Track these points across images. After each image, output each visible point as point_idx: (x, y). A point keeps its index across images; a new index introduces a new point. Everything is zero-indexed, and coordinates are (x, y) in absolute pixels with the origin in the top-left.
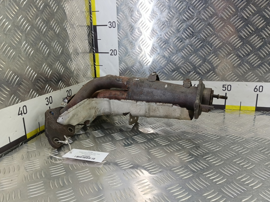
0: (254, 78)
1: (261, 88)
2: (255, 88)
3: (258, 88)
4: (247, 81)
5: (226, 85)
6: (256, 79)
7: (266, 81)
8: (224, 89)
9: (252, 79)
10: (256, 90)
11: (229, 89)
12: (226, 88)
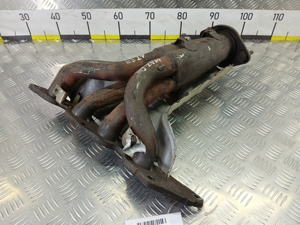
0: (111, 4)
1: (120, 14)
2: (115, 16)
3: (117, 14)
4: (105, 8)
5: (85, 13)
6: (114, 5)
7: (124, 7)
8: (84, 17)
9: (109, 5)
11: (89, 18)
12: (86, 16)
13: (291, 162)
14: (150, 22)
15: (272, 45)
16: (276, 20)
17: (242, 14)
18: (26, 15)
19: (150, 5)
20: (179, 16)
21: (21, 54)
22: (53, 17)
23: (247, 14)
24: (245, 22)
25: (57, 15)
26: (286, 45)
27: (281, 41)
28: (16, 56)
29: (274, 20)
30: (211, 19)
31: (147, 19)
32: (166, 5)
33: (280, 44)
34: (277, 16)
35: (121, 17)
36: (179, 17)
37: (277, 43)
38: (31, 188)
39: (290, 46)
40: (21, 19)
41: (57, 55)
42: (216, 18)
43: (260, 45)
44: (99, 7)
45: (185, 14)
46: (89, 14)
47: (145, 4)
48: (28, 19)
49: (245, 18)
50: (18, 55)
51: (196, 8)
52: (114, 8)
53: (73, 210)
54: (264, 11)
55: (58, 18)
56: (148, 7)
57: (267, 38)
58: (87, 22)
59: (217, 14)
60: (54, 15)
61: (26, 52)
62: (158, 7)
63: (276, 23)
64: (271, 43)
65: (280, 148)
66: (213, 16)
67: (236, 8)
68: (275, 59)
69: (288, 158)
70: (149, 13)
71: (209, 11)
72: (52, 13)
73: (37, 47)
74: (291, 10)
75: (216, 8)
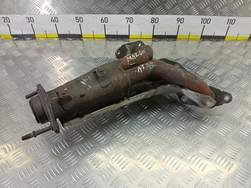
0: (99, 11)
1: (106, 19)
2: (102, 20)
3: (103, 19)
4: (94, 14)
5: (78, 17)
6: (101, 12)
7: (109, 13)
8: (77, 20)
9: (98, 12)
10: (102, 21)
11: (81, 21)
12: (79, 20)
13: (238, 138)
14: (129, 25)
15: (226, 43)
16: (230, 24)
17: (202, 19)
18: (31, 19)
19: (130, 12)
20: (152, 20)
21: (28, 50)
22: (53, 20)
23: (206, 19)
24: (204, 26)
25: (56, 19)
26: (237, 44)
27: (233, 40)
28: (23, 51)
29: (227, 24)
30: (177, 23)
31: (127, 22)
32: (142, 12)
33: (233, 43)
34: (230, 21)
35: (106, 21)
36: (153, 22)
37: (230, 42)
38: (41, 156)
39: (240, 44)
40: (27, 21)
41: (56, 51)
42: (182, 22)
43: (217, 44)
44: (90, 13)
45: (157, 19)
46: (81, 18)
47: (126, 11)
48: (33, 21)
49: (204, 22)
50: (25, 50)
51: (166, 14)
52: (101, 14)
53: (74, 173)
54: (220, 17)
55: (57, 21)
56: (128, 14)
57: (222, 38)
58: (80, 25)
59: (182, 19)
60: (53, 18)
61: (31, 48)
62: (136, 13)
63: (229, 26)
64: (225, 42)
65: (229, 127)
66: (179, 21)
67: (197, 15)
68: (228, 56)
69: (235, 135)
70: (128, 18)
71: (176, 17)
72: (52, 17)
73: (40, 44)
74: (241, 16)
75: (182, 14)
